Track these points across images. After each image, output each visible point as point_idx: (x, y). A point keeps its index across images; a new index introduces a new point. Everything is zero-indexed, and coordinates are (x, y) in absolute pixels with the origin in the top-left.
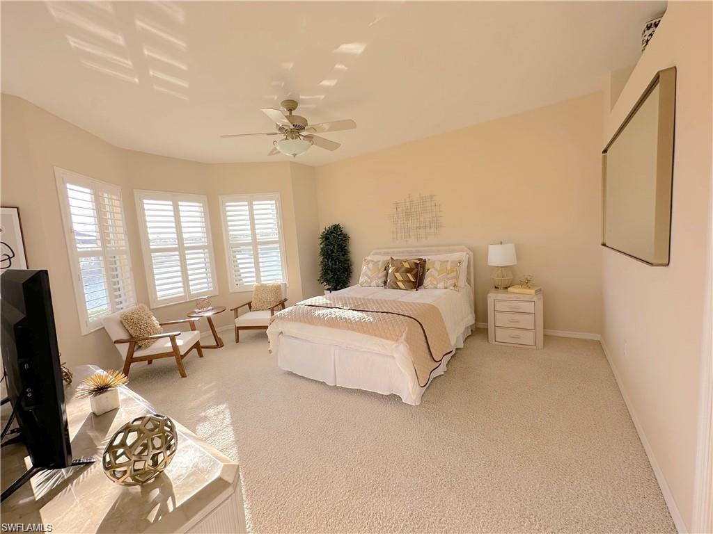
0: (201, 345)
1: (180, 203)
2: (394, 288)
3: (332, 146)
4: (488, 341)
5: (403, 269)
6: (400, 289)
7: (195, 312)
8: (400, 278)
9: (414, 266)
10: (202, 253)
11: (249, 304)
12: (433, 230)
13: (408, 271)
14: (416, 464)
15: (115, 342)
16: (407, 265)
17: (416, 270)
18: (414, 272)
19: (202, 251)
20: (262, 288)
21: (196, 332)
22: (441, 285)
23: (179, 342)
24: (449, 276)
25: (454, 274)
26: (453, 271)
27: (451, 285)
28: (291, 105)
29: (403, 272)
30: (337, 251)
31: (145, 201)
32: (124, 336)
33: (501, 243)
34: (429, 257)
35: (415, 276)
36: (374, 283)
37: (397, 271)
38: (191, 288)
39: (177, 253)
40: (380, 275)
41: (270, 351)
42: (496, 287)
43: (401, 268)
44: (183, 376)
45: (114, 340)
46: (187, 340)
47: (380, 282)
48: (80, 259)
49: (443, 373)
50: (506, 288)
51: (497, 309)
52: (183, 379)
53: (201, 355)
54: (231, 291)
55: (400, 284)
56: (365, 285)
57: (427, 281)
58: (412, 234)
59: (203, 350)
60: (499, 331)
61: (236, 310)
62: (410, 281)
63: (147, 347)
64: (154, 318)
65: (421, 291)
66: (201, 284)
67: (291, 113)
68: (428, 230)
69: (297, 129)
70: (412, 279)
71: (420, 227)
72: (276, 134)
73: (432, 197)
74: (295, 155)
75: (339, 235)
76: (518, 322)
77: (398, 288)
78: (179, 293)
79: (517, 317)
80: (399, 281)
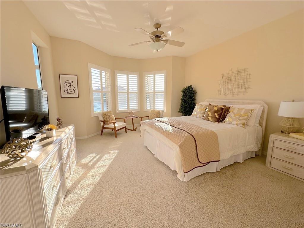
0: (127, 128)
1: (129, 75)
2: (207, 120)
3: (181, 44)
4: (265, 164)
5: (213, 111)
6: (210, 121)
7: (128, 116)
8: (210, 114)
9: (220, 110)
10: (136, 95)
11: (148, 117)
12: (243, 90)
13: (216, 112)
14: (160, 208)
15: (100, 121)
16: (216, 109)
17: (221, 112)
18: (219, 113)
19: (136, 94)
20: (154, 111)
21: (125, 123)
22: (234, 122)
23: (116, 125)
24: (241, 118)
25: (245, 117)
26: (246, 116)
27: (241, 123)
28: (158, 26)
29: (212, 112)
30: (188, 98)
31: (118, 75)
32: (102, 120)
33: (293, 101)
34: (233, 106)
35: (220, 115)
36: (198, 116)
37: (209, 111)
38: (130, 107)
39: (127, 94)
40: (202, 112)
41: (141, 136)
42: (282, 132)
43: (212, 109)
44: (116, 137)
45: (100, 120)
46: (120, 125)
47: (201, 115)
48: (93, 93)
49: (215, 172)
50: (289, 133)
51: (275, 146)
52: (116, 138)
53: (126, 132)
54: (144, 111)
55: (210, 118)
56: (194, 116)
57: (227, 119)
58: (230, 92)
59: (127, 130)
60: (274, 161)
61: (141, 118)
62: (216, 117)
63: (108, 125)
64: (113, 116)
65: (221, 124)
66: (134, 106)
67: (157, 30)
68: (240, 90)
69: (157, 37)
70: (217, 117)
71: (235, 88)
72: (150, 41)
73: (245, 69)
74: (157, 50)
75: (190, 91)
76: (294, 159)
77: (208, 120)
78: (126, 109)
79: (292, 155)
80: (210, 116)
